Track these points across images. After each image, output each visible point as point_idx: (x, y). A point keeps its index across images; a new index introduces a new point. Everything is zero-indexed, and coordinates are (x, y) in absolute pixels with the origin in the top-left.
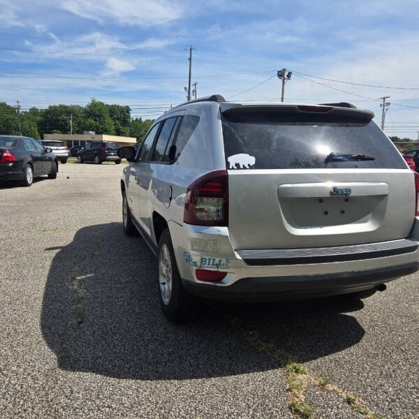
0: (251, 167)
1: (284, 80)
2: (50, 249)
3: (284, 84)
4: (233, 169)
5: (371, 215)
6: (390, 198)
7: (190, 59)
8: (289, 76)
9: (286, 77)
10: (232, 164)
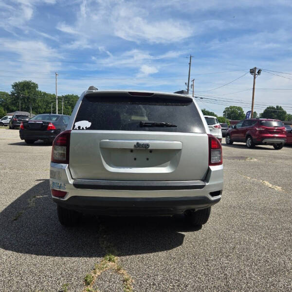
0: (87, 129)
1: (255, 75)
2: (38, 180)
3: (255, 78)
4: (76, 129)
5: (169, 162)
6: (183, 151)
7: (190, 64)
8: (259, 72)
9: (256, 73)
10: (76, 127)
